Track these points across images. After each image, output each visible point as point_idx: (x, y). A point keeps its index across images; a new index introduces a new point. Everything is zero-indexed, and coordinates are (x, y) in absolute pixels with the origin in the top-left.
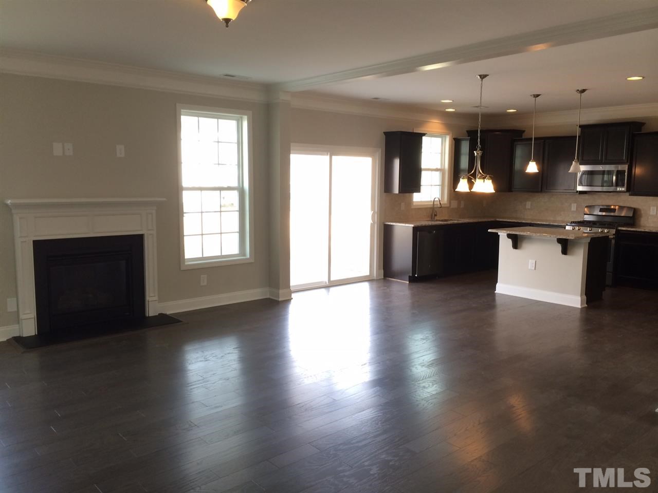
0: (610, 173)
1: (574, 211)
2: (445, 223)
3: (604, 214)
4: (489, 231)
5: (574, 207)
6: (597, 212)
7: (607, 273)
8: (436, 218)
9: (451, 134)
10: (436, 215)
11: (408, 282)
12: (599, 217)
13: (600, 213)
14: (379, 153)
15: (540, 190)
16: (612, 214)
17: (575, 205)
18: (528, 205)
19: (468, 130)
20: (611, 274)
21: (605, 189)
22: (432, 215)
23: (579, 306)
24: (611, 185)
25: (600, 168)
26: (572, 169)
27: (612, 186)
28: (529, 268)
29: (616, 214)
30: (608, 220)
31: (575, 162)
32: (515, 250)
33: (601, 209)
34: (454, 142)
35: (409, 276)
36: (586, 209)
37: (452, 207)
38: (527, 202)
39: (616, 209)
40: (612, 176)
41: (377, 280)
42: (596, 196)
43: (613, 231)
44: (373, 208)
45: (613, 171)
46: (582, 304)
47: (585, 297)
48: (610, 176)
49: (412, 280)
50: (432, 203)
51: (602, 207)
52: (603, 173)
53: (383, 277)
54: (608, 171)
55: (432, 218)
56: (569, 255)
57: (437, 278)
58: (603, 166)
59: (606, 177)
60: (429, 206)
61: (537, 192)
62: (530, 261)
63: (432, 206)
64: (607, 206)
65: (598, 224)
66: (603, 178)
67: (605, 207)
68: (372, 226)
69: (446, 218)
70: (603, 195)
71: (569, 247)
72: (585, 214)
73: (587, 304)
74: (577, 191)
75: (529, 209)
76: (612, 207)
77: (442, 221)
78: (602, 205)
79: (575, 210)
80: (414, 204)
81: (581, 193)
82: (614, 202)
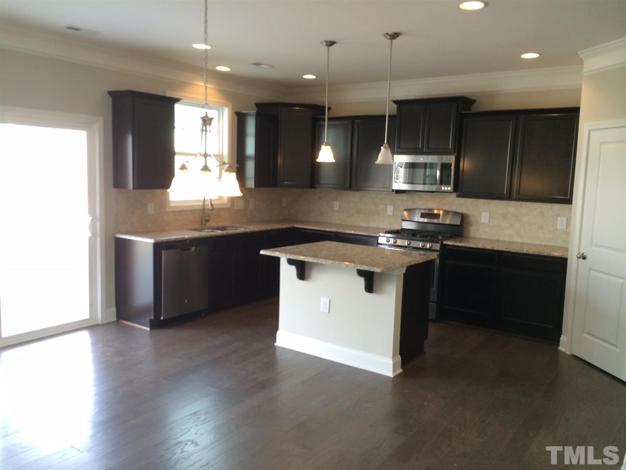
0: (432, 166)
1: (390, 216)
2: (224, 232)
3: (426, 220)
4: (262, 252)
5: (390, 210)
6: (418, 218)
7: (430, 303)
8: (208, 224)
9: (231, 106)
10: (208, 221)
11: (148, 329)
12: (420, 223)
13: (422, 220)
14: (101, 125)
15: (348, 187)
16: (435, 221)
17: (392, 207)
18: (336, 206)
19: (256, 102)
20: (435, 304)
21: (427, 188)
22: (202, 221)
23: (390, 374)
24: (434, 182)
25: (421, 159)
26: (380, 159)
27: (436, 184)
28: (321, 310)
29: (440, 221)
30: (430, 228)
31: (385, 147)
32: (301, 281)
33: (422, 214)
34: (236, 117)
35: (151, 320)
36: (405, 213)
37: (235, 208)
38: (335, 203)
39: (440, 215)
40: (434, 170)
41: (103, 325)
42: (416, 196)
43: (437, 246)
44: (92, 211)
45: (436, 164)
46: (394, 371)
47: (399, 358)
48: (432, 170)
49: (156, 325)
50: (202, 203)
51: (423, 212)
52: (425, 166)
53: (115, 319)
54: (430, 164)
55: (202, 224)
56: (376, 292)
57: (203, 315)
58: (425, 156)
59: (428, 171)
60: (198, 208)
61: (346, 189)
62: (322, 299)
63: (201, 208)
64: (429, 209)
65: (418, 236)
66: (425, 173)
67: (427, 212)
68: (92, 241)
69: (226, 224)
70: (424, 195)
71: (376, 282)
72: (403, 220)
73: (402, 368)
74: (393, 190)
75: (336, 211)
76: (436, 212)
77: (219, 229)
78: (424, 209)
79: (391, 214)
80: (171, 205)
81: (398, 192)
82: (439, 205)
